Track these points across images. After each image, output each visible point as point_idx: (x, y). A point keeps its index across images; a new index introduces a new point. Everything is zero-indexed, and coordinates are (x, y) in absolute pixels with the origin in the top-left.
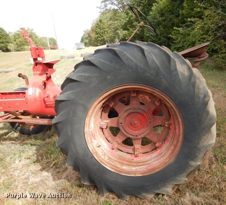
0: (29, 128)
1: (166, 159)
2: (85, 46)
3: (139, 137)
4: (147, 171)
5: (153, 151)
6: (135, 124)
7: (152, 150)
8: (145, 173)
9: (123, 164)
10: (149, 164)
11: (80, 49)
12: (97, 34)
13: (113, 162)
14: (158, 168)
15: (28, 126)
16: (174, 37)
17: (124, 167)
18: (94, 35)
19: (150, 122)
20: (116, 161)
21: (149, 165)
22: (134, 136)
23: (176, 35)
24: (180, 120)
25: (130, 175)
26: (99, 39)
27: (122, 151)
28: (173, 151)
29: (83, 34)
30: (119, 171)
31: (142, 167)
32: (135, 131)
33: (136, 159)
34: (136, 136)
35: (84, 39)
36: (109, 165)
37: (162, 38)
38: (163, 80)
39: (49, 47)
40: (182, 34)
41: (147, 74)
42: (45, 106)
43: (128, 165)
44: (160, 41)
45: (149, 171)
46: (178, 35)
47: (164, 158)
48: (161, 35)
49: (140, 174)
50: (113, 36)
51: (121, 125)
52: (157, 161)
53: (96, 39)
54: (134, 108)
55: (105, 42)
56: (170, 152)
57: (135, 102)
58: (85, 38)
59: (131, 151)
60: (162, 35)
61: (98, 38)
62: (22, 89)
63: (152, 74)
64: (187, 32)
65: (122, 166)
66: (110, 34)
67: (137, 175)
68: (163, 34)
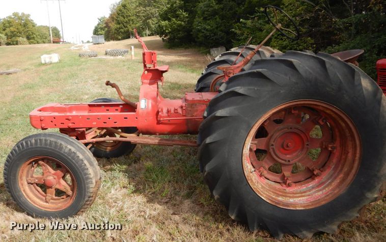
0: (106, 149)
1: (333, 189)
2: (105, 40)
3: (291, 162)
4: (310, 204)
5: (308, 180)
6: (287, 146)
7: (306, 179)
8: (308, 205)
9: (278, 195)
10: (309, 195)
11: (97, 44)
12: (120, 24)
13: (266, 191)
14: (324, 200)
15: (104, 147)
16: (238, 32)
17: (280, 199)
18: (114, 26)
19: (307, 145)
20: (269, 190)
21: (310, 197)
22: (286, 161)
23: (240, 29)
24: (358, 142)
25: (289, 208)
26: (122, 30)
27: (268, 179)
28: (343, 180)
29: (98, 23)
30: (276, 203)
31: (301, 198)
32: (286, 155)
33: (288, 190)
34: (289, 161)
35: (99, 30)
36: (265, 195)
37: (219, 33)
38: (345, 95)
39: (52, 39)
40: (248, 28)
41: (328, 89)
42: (156, 122)
43: (284, 196)
44: (216, 37)
45: (313, 203)
46: (244, 29)
47: (330, 188)
48: (217, 28)
49: (301, 207)
50: (141, 28)
51: (272, 147)
52: (321, 192)
53: (118, 31)
54: (289, 128)
55: (129, 34)
56: (338, 181)
57: (290, 120)
58: (100, 28)
59: (278, 179)
60: (219, 29)
61: (120, 29)
62: (105, 101)
63: (333, 89)
64: (258, 25)
65: (278, 197)
66: (136, 24)
67: (298, 209)
68: (220, 26)
